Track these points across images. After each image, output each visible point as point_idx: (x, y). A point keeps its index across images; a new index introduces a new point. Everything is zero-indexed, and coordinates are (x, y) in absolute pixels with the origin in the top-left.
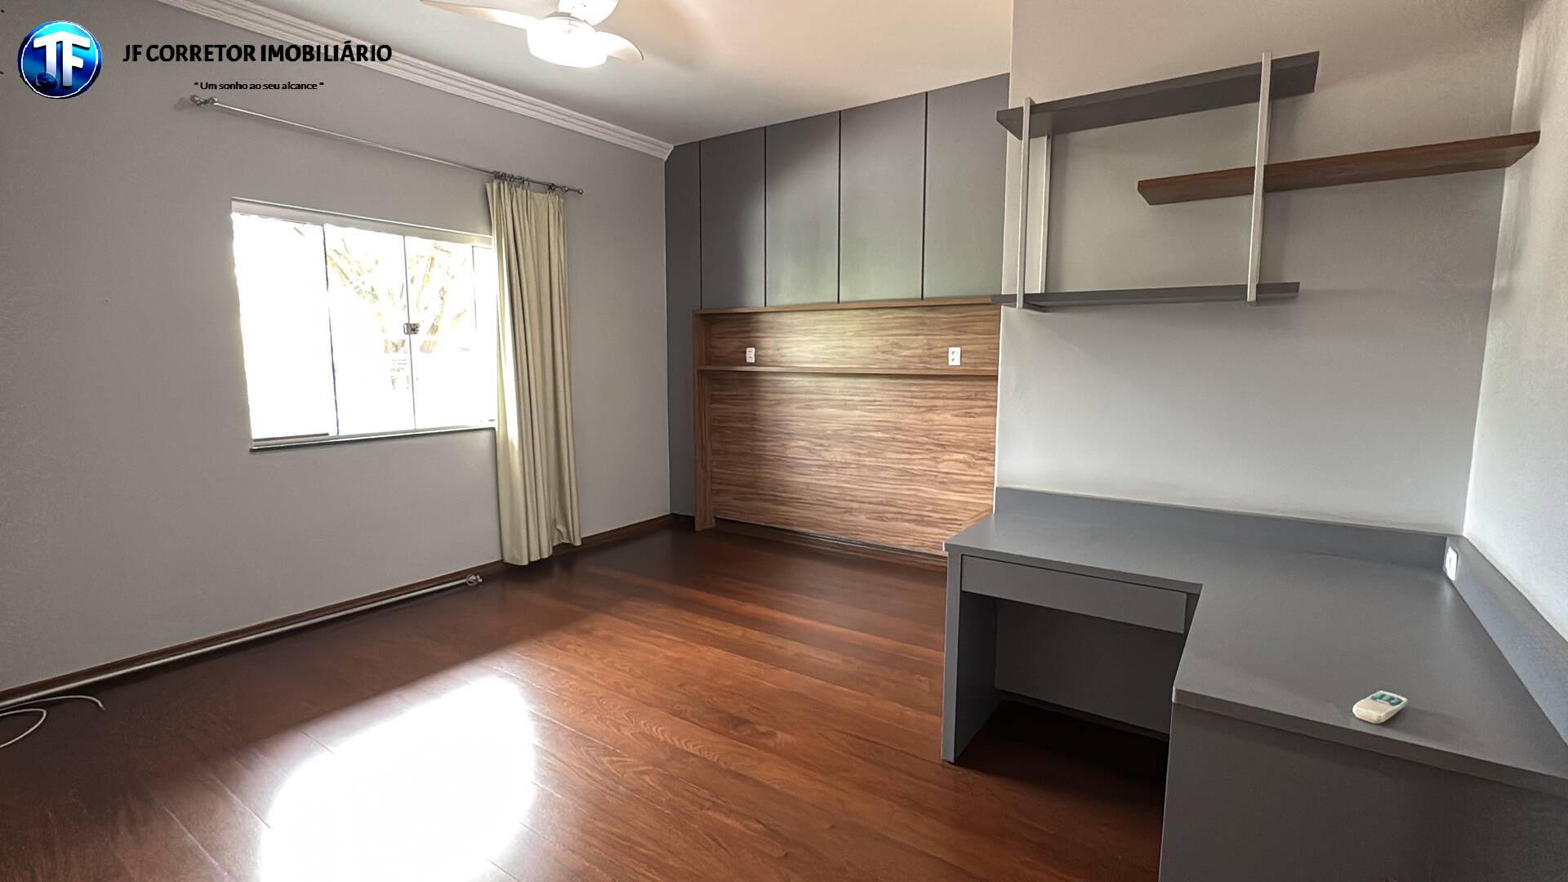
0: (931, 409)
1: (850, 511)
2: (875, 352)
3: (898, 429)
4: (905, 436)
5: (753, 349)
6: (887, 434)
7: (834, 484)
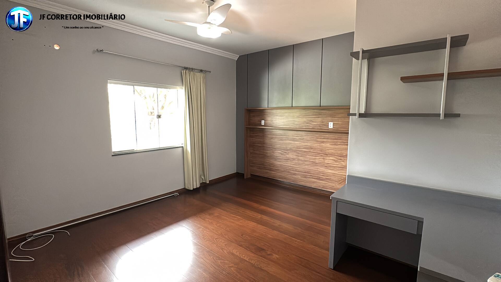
0: (323, 142)
1: (295, 174)
2: (304, 123)
3: (312, 148)
4: (313, 150)
5: (264, 121)
6: (308, 150)
7: (289, 165)
